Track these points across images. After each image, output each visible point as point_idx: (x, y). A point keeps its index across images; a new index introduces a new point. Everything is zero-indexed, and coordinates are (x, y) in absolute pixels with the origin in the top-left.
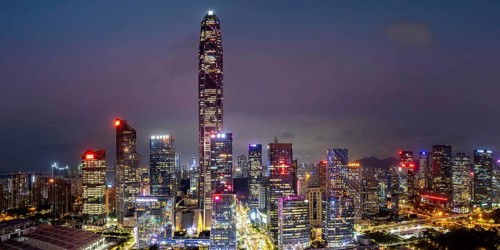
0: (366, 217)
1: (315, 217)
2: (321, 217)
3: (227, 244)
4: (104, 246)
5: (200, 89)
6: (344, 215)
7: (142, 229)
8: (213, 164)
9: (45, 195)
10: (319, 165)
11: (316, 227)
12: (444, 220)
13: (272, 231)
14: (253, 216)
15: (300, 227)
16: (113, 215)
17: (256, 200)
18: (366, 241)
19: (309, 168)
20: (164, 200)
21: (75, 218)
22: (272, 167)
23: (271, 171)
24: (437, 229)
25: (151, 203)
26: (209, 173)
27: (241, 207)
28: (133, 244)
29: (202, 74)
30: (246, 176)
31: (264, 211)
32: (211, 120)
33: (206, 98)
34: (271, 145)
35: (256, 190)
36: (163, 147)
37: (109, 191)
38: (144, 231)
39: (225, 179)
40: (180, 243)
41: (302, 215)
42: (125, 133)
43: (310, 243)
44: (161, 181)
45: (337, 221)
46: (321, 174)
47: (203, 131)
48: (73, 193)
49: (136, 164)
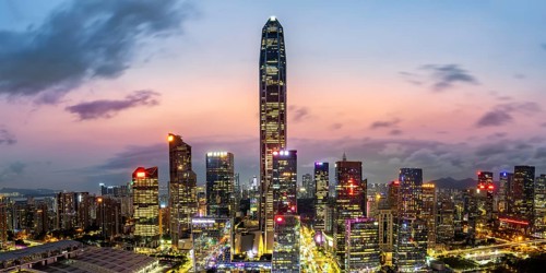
0: (441, 241)
1: (385, 241)
2: (391, 240)
3: (290, 267)
4: (158, 269)
5: (262, 102)
6: (415, 239)
7: (198, 252)
8: (275, 182)
9: (93, 215)
10: (390, 185)
11: (387, 251)
12: (524, 245)
13: (338, 254)
14: (318, 238)
15: (368, 251)
16: (166, 237)
17: (322, 222)
18: (439, 267)
19: (379, 189)
20: (222, 221)
21: (126, 240)
22: (339, 187)
23: (338, 191)
24: (516, 254)
25: (208, 224)
26: (271, 193)
27: (305, 228)
28: (189, 267)
29: (262, 85)
30: (311, 197)
31: (330, 233)
32: (273, 136)
33: (268, 112)
34: (339, 163)
35: (322, 212)
36: (220, 165)
37: (162, 212)
38: (201, 253)
39: (288, 199)
40: (240, 266)
41: (371, 238)
42: (179, 150)
43: (379, 268)
44: (219, 201)
45: (409, 245)
46: (393, 195)
47: (264, 148)
48: (123, 213)
49: (191, 183)
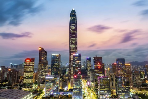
0: (135, 86)
1: (112, 85)
2: (115, 85)
3: (79, 94)
4: (31, 96)
5: (70, 38)
6: (124, 85)
7: (47, 88)
8: (74, 64)
10: (113, 65)
11: (114, 89)
13: (96, 89)
14: (88, 83)
15: (106, 89)
16: (36, 83)
17: (89, 77)
19: (109, 66)
20: (56, 77)
21: (19, 85)
22: (95, 65)
23: (95, 67)
25: (51, 78)
26: (72, 67)
27: (84, 80)
28: (43, 95)
29: (70, 32)
30: (86, 69)
31: (92, 82)
32: (73, 49)
33: (72, 41)
34: (94, 58)
35: (89, 74)
36: (56, 58)
37: (35, 74)
39: (78, 70)
40: (62, 94)
41: (107, 84)
42: (43, 53)
43: (111, 96)
44: (55, 70)
45: (122, 87)
46: (114, 68)
47: (70, 53)
48: (19, 75)
49: (46, 64)
